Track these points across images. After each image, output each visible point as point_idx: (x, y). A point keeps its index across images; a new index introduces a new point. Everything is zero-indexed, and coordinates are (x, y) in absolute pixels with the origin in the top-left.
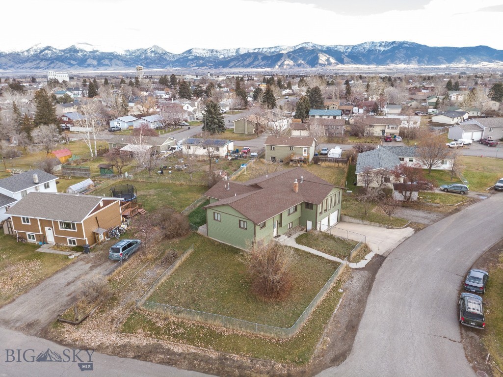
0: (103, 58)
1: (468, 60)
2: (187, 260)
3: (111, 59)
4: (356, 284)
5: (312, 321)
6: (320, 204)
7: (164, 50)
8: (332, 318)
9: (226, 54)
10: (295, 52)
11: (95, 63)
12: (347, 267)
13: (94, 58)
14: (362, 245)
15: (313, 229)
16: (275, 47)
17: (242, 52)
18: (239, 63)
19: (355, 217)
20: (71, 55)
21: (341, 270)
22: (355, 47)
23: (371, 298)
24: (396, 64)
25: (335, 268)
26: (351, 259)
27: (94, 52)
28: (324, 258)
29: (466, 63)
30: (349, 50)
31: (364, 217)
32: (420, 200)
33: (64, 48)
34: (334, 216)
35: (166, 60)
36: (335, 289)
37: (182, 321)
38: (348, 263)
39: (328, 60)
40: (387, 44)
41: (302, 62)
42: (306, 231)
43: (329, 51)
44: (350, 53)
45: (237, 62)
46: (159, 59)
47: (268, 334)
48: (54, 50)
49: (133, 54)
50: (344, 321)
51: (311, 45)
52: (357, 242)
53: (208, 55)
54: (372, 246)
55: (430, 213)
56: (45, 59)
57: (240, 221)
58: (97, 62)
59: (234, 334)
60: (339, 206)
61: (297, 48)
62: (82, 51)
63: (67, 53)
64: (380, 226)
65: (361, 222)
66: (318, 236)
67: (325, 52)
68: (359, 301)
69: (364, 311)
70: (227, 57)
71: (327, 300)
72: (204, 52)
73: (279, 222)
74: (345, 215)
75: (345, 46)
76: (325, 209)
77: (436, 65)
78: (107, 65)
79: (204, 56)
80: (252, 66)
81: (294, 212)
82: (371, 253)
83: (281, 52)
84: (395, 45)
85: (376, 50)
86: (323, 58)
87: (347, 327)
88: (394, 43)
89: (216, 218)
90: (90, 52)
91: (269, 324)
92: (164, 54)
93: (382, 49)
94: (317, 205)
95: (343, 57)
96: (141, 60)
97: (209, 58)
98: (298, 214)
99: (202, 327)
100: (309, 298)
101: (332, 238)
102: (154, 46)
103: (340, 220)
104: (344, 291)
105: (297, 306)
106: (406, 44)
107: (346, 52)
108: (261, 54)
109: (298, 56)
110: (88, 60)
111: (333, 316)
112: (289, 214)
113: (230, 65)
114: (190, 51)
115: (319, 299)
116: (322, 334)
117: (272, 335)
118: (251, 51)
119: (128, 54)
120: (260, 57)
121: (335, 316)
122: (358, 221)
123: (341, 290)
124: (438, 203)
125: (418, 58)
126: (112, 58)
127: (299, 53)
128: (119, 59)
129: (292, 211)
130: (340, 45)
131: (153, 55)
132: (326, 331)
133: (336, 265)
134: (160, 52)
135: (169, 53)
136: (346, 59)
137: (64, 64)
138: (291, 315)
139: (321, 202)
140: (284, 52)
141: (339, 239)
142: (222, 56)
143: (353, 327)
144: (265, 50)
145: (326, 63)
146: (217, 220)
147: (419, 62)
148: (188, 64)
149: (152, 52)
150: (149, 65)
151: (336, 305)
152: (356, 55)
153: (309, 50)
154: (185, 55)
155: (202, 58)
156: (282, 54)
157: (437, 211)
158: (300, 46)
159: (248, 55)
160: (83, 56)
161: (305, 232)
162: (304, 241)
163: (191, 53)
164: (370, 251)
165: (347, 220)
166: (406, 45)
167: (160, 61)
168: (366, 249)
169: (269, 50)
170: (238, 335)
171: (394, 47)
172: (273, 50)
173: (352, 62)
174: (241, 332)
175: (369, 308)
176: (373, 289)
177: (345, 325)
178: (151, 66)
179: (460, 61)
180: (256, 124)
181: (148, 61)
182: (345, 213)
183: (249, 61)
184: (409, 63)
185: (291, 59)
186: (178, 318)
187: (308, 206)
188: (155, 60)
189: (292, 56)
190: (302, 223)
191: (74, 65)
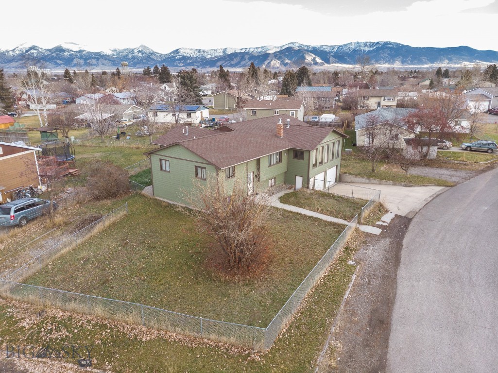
0: (90, 58)
1: (450, 60)
2: (114, 224)
3: (98, 59)
4: (375, 254)
5: (307, 312)
6: (313, 149)
7: (152, 50)
8: (342, 307)
9: (214, 54)
10: (281, 52)
11: (82, 62)
12: (357, 230)
13: (81, 58)
14: (375, 205)
15: (303, 186)
16: (261, 47)
17: (229, 52)
18: (226, 63)
19: (359, 175)
20: (57, 55)
21: (348, 234)
22: (341, 48)
23: (402, 273)
24: (380, 64)
25: (339, 232)
26: (362, 221)
27: (81, 51)
28: (321, 220)
29: (448, 63)
30: (335, 50)
31: (371, 175)
32: (440, 158)
33: (50, 48)
34: (332, 174)
35: (153, 60)
36: (342, 260)
37: (70, 316)
38: (358, 226)
39: (314, 60)
40: (372, 45)
41: (289, 61)
42: (295, 189)
43: (315, 51)
44: (335, 53)
45: (224, 61)
46: (146, 59)
47: (224, 339)
48: (40, 50)
49: (121, 54)
50: (364, 310)
51: (297, 45)
52: (366, 201)
53: (195, 54)
54: (388, 206)
55: (456, 171)
56: (31, 59)
57: (196, 167)
58: (84, 62)
59: (160, 339)
60: (338, 161)
61: (284, 48)
62: (68, 50)
63: (53, 53)
64: (395, 184)
65: (367, 181)
66: (312, 194)
67: (311, 52)
68: (384, 278)
69: (395, 294)
70: (215, 57)
71: (331, 276)
72: (191, 51)
73: (255, 174)
74: (346, 173)
75: (331, 46)
76: (320, 161)
77: (419, 64)
78: (95, 65)
79: (192, 56)
80: (239, 66)
81: (277, 163)
82: (389, 213)
83: (267, 52)
84: (379, 46)
85: (361, 50)
86: (309, 58)
87: (370, 321)
88: (378, 43)
89: (164, 168)
90: (77, 52)
91: (228, 319)
92: (151, 54)
93: (367, 49)
94: (310, 151)
95: (328, 57)
96: (129, 59)
97: (196, 58)
98: (283, 167)
99: (103, 327)
100: (300, 274)
101: (330, 197)
102: (141, 46)
103: (340, 180)
104: (358, 262)
105: (281, 287)
106: (390, 44)
107: (332, 52)
108: (248, 53)
109: (285, 56)
110: (75, 60)
111: (344, 304)
112: (270, 165)
113: (217, 64)
114: (177, 51)
115: (318, 275)
116: (326, 335)
117: (232, 340)
118: (238, 51)
119: (115, 54)
120: (247, 57)
121: (347, 303)
122: (364, 180)
123: (351, 263)
124: (464, 161)
125: (401, 58)
126: (99, 57)
127: (285, 53)
128: (106, 59)
129: (274, 161)
130: (325, 45)
131: (140, 55)
132: (333, 329)
133: (339, 229)
134: (147, 52)
135: (156, 53)
136: (331, 59)
137: (50, 64)
138: (269, 302)
139: (314, 147)
140: (271, 52)
141: (340, 197)
142: (209, 56)
143: (382, 322)
144: (251, 50)
145: (313, 62)
146: (165, 171)
147: (403, 62)
148: (175, 64)
149: (139, 51)
150: (136, 64)
151: (346, 284)
152: (341, 55)
153: (295, 50)
154: (173, 54)
155: (190, 58)
156: (269, 53)
157: (465, 169)
158: (287, 46)
159: (235, 55)
160: (70, 55)
161: (293, 191)
162: (292, 199)
163: (178, 53)
164: (387, 211)
165: (349, 180)
166: (391, 46)
167: (148, 60)
168: (381, 209)
169: (256, 50)
170: (166, 341)
171: (378, 47)
172: (260, 50)
173: (338, 62)
174: (174, 334)
175: (403, 290)
176: (402, 260)
177: (367, 319)
178: (138, 65)
179: (442, 61)
180: (238, 98)
181: (136, 60)
182: (345, 171)
183: (236, 60)
184: (393, 63)
185: (278, 59)
186: (65, 311)
187: (298, 154)
188: (143, 60)
189: (278, 56)
190: (288, 179)
191: (60, 65)
